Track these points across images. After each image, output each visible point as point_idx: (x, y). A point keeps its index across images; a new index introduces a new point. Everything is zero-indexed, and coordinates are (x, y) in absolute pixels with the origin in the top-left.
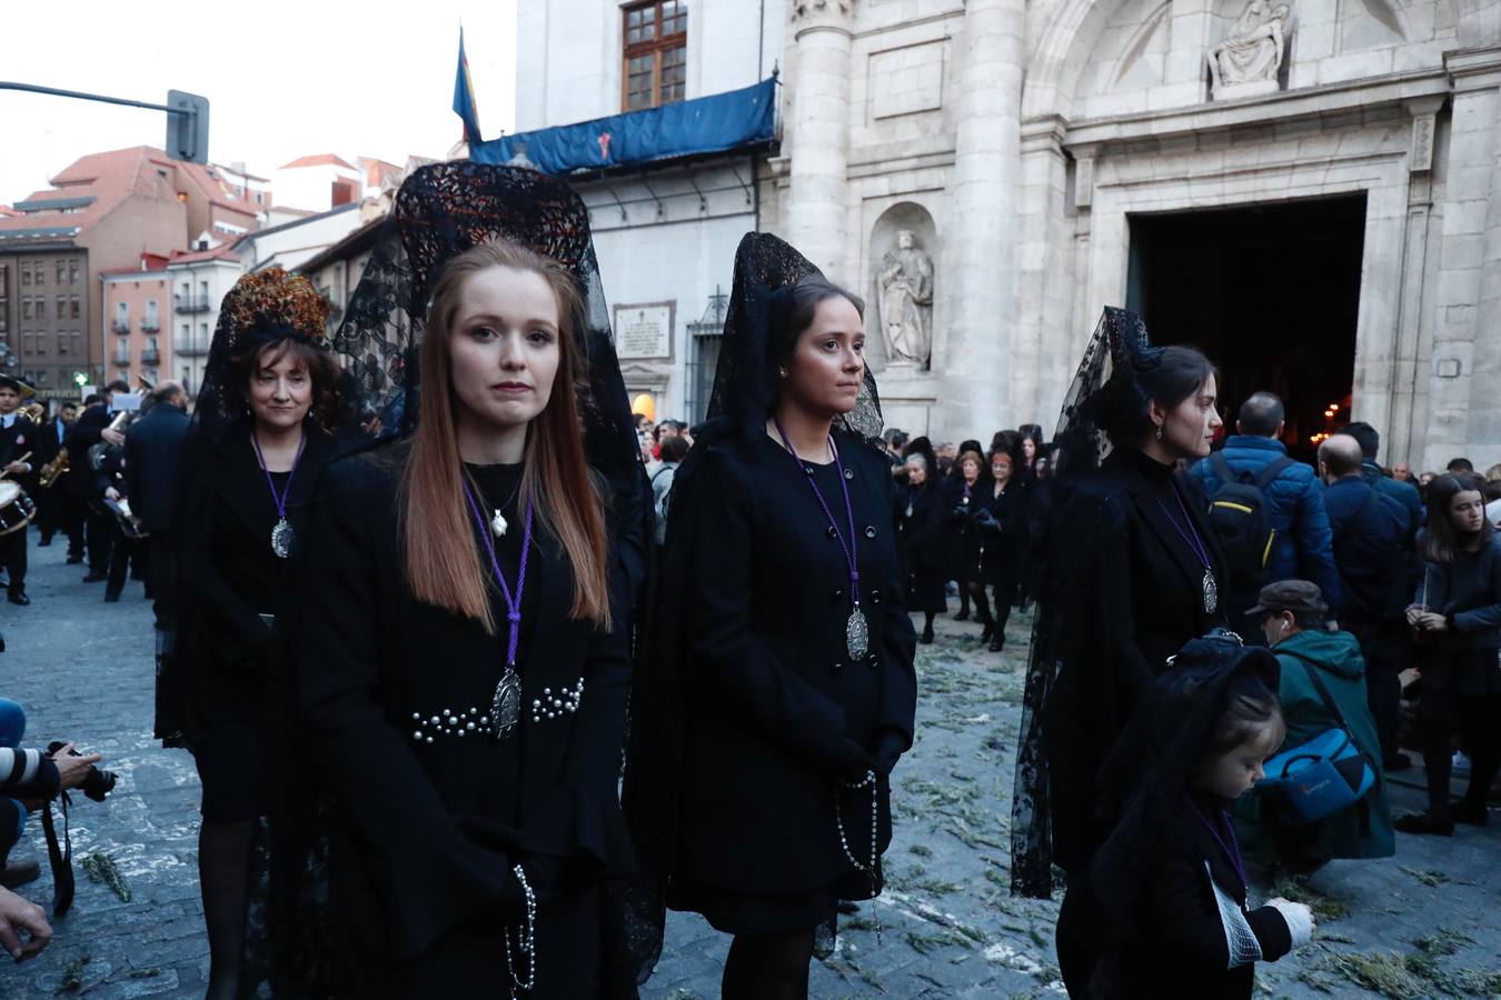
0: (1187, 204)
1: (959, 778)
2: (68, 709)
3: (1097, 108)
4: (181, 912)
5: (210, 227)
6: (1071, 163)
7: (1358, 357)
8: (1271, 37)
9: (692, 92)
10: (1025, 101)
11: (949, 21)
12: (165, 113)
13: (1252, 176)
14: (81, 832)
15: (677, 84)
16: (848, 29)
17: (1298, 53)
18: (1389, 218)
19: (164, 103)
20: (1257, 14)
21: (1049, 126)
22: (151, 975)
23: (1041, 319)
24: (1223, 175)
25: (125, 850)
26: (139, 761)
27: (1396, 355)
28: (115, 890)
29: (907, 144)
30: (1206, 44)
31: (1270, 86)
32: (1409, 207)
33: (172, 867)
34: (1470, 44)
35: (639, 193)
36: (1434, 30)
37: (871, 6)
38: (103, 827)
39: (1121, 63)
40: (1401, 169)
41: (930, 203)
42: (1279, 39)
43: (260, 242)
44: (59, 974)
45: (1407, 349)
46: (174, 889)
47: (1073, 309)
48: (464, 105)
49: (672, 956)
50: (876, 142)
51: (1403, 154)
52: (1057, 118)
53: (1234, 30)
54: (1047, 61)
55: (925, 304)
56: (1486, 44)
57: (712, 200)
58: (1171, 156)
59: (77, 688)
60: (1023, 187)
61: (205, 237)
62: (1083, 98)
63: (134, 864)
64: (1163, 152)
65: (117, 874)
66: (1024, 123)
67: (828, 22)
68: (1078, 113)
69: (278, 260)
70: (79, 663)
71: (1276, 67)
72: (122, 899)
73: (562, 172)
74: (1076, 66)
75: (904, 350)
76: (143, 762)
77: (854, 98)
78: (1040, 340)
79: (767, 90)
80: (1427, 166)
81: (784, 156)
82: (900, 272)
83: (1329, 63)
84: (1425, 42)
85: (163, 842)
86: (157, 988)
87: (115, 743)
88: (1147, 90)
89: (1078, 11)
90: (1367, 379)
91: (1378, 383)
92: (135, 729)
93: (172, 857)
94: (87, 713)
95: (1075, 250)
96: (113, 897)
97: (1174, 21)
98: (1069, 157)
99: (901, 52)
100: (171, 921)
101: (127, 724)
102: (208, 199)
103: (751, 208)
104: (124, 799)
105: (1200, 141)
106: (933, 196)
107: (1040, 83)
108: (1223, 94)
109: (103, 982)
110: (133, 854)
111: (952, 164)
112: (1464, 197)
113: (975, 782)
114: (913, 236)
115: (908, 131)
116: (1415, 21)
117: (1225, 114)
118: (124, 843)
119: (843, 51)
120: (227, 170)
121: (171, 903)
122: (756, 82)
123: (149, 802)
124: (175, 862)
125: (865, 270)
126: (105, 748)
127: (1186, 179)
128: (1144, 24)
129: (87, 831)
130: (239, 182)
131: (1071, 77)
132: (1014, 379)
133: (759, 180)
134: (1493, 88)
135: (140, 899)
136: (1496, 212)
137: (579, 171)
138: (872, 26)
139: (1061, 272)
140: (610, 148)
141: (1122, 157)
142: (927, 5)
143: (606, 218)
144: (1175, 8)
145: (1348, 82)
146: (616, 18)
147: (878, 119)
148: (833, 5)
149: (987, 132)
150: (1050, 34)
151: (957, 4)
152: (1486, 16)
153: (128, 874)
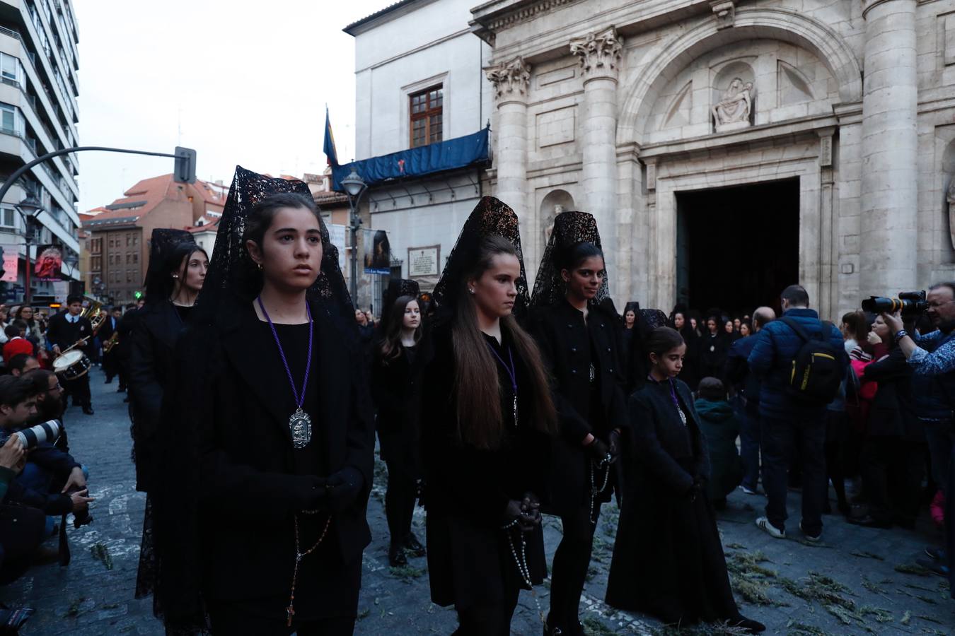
0: (706, 186)
2: (101, 469)
3: (656, 138)
5: (205, 214)
6: (644, 168)
7: (801, 264)
8: (744, 99)
9: (446, 137)
10: (618, 136)
11: (577, 96)
12: (174, 159)
13: (739, 170)
14: (94, 534)
15: (438, 133)
16: (525, 102)
17: (759, 106)
18: (812, 190)
19: (173, 153)
20: (736, 87)
21: (631, 148)
22: (114, 607)
23: (631, 249)
24: (724, 171)
25: (114, 543)
26: (131, 496)
27: (820, 262)
28: (105, 563)
29: (557, 160)
30: (711, 103)
31: (745, 124)
32: (822, 184)
34: (846, 101)
35: (420, 190)
36: (828, 93)
37: (536, 90)
38: (106, 530)
39: (667, 115)
40: (816, 165)
41: (571, 190)
42: (748, 99)
44: (68, 606)
45: (826, 258)
47: (648, 242)
48: (329, 149)
49: (388, 595)
50: (541, 159)
51: (817, 157)
52: (635, 144)
53: (725, 96)
54: (628, 115)
56: (854, 100)
57: (457, 192)
58: (696, 162)
59: (108, 458)
60: (619, 180)
61: (202, 219)
62: (649, 133)
63: (117, 549)
64: (692, 160)
65: (107, 554)
66: (616, 147)
67: (513, 99)
68: (646, 141)
70: (112, 445)
71: (748, 114)
72: (107, 568)
73: (380, 179)
74: (644, 117)
76: (134, 496)
77: (529, 137)
78: (631, 260)
79: (484, 134)
80: (830, 163)
81: (494, 168)
83: (774, 112)
84: (823, 100)
85: (134, 538)
86: (115, 614)
88: (682, 128)
89: (643, 90)
90: (806, 275)
91: (812, 277)
93: (138, 546)
94: (110, 472)
95: (648, 211)
96: (104, 567)
97: (694, 93)
98: (642, 163)
99: (553, 112)
100: (131, 579)
101: (130, 477)
102: (204, 200)
103: (478, 195)
104: (120, 516)
105: (710, 153)
106: (572, 186)
107: (625, 126)
108: (721, 129)
109: (89, 611)
110: (119, 544)
111: (581, 169)
112: (849, 179)
114: (563, 208)
115: (557, 153)
116: (818, 89)
117: (723, 139)
118: (115, 539)
119: (523, 114)
120: (214, 184)
121: (132, 570)
122: (479, 130)
123: (132, 517)
125: (538, 226)
126: (116, 489)
127: (704, 173)
128: (678, 95)
129: (97, 533)
130: (219, 190)
131: (642, 122)
132: (619, 281)
133: (482, 181)
134: (860, 122)
135: (117, 568)
136: (866, 186)
137: (388, 179)
138: (537, 100)
139: (641, 224)
140: (404, 167)
141: (670, 163)
142: (565, 88)
143: (404, 203)
144: (694, 85)
145: (786, 121)
146: (406, 101)
147: (542, 147)
148: (516, 91)
149: (598, 152)
150: (629, 101)
151: (581, 88)
152: (854, 86)
153: (113, 555)
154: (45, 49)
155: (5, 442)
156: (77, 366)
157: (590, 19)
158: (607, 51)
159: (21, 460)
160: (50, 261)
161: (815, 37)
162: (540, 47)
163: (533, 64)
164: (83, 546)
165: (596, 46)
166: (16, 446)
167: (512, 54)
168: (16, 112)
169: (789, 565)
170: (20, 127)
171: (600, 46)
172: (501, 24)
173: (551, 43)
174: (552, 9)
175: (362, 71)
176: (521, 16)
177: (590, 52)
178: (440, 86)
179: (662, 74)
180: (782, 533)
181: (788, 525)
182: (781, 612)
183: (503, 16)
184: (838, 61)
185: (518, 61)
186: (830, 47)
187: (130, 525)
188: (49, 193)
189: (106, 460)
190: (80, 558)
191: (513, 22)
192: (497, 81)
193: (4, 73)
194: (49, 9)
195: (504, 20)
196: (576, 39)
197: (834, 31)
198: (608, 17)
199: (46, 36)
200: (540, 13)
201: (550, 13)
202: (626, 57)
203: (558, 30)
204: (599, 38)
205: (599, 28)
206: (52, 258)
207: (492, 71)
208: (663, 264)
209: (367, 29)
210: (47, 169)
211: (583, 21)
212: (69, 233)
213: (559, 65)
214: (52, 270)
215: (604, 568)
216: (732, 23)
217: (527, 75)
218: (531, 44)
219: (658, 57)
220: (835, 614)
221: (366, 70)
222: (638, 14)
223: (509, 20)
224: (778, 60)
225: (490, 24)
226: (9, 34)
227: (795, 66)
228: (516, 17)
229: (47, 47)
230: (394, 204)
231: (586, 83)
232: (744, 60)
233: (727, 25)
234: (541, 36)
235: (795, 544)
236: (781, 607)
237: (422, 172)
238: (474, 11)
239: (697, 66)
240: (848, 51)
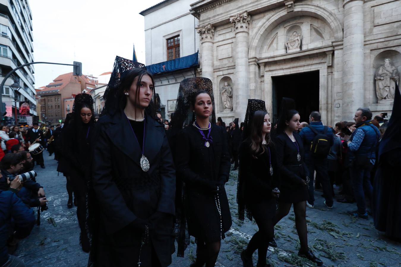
0: (283, 74)
1: (231, 195)
2: (50, 189)
3: (264, 55)
4: (66, 229)
5: (86, 88)
6: (259, 67)
7: (320, 104)
8: (298, 40)
9: (181, 56)
10: (249, 55)
11: (233, 39)
12: (73, 66)
13: (296, 68)
14: (48, 214)
15: (178, 55)
16: (212, 41)
17: (304, 43)
18: (324, 75)
19: (73, 64)
20: (295, 35)
21: (254, 59)
22: (58, 241)
24: (290, 68)
25: (56, 217)
27: (327, 103)
28: (53, 225)
29: (226, 64)
30: (285, 41)
31: (298, 50)
32: (328, 73)
33: (66, 220)
34: (337, 40)
35: (172, 77)
36: (330, 37)
37: (217, 37)
38: (53, 212)
39: (268, 46)
40: (326, 66)
41: (231, 76)
42: (299, 40)
43: (96, 91)
44: (40, 241)
45: (330, 102)
46: (65, 224)
50: (219, 64)
52: (256, 58)
53: (290, 39)
54: (253, 46)
55: (231, 97)
56: (340, 40)
58: (280, 64)
60: (250, 72)
61: (85, 90)
62: (261, 53)
63: (58, 220)
64: (278, 64)
65: (54, 221)
66: (249, 59)
67: (208, 40)
68: (260, 57)
69: (99, 94)
70: (53, 180)
71: (299, 46)
72: (54, 227)
73: (156, 73)
74: (259, 47)
75: (227, 107)
76: (63, 199)
77: (214, 56)
79: (196, 55)
80: (331, 65)
81: (200, 68)
82: (225, 91)
83: (309, 45)
84: (328, 40)
85: (64, 215)
86: (59, 244)
87: (58, 196)
88: (274, 51)
89: (258, 36)
90: (322, 108)
91: (324, 109)
92: (62, 193)
93: (66, 218)
94: (53, 190)
95: (261, 84)
96: (53, 226)
97: (278, 37)
98: (259, 65)
99: (223, 46)
102: (85, 82)
104: (58, 207)
105: (285, 61)
107: (252, 51)
108: (289, 51)
109: (48, 243)
110: (58, 218)
111: (235, 68)
112: (338, 71)
113: (234, 196)
114: (228, 83)
115: (225, 62)
116: (326, 35)
117: (290, 55)
118: (57, 215)
119: (212, 46)
120: (89, 76)
122: (194, 53)
123: (63, 207)
124: (66, 219)
126: (56, 197)
127: (283, 69)
128: (272, 38)
129: (50, 213)
130: (91, 78)
131: (258, 49)
133: (196, 73)
134: (342, 49)
135: (58, 227)
136: (344, 73)
137: (159, 73)
138: (217, 41)
139: (258, 89)
140: (165, 68)
141: (270, 65)
142: (228, 36)
143: (165, 82)
144: (279, 34)
145: (314, 48)
146: (165, 41)
147: (219, 60)
148: (209, 37)
149: (241, 61)
150: (253, 41)
151: (234, 36)
152: (340, 35)
153: (56, 222)
154: (19, 22)
155: (14, 179)
156: (38, 149)
157: (237, 8)
158: (244, 21)
159: (20, 186)
160: (25, 108)
161: (325, 15)
162: (218, 19)
163: (215, 27)
164: (44, 219)
165: (240, 19)
166: (18, 180)
167: (207, 22)
168: (8, 48)
169: (315, 218)
170: (10, 55)
171: (242, 19)
172: (202, 10)
173: (222, 18)
174: (222, 4)
175: (147, 30)
176: (210, 7)
177: (238, 21)
178: (178, 36)
179: (266, 30)
180: (313, 206)
181: (315, 203)
182: (312, 235)
183: (203, 7)
184: (334, 24)
185: (209, 25)
186: (331, 19)
187: (62, 210)
188: (23, 81)
189: (51, 185)
190: (43, 223)
191: (207, 10)
192: (201, 33)
193: (3, 33)
194: (20, 6)
195: (203, 9)
196: (232, 16)
197: (332, 13)
198: (244, 8)
199: (19, 17)
200: (218, 6)
201: (221, 6)
202: (252, 24)
203: (225, 13)
204: (241, 16)
205: (241, 12)
206: (26, 107)
207: (199, 29)
208: (267, 105)
209: (149, 13)
210: (22, 71)
211: (235, 9)
212: (32, 97)
213: (226, 27)
214: (26, 112)
215: (246, 221)
216: (293, 10)
217: (213, 31)
218: (214, 18)
219: (264, 23)
220: (332, 235)
221: (149, 29)
222: (257, 6)
223: (205, 9)
224: (311, 24)
225: (198, 11)
226: (4, 16)
227: (317, 26)
228: (208, 8)
229: (20, 22)
230: (162, 83)
231: (236, 34)
232: (298, 24)
233: (291, 10)
234: (218, 15)
235: (318, 210)
236: (312, 233)
237: (172, 70)
238: (192, 5)
239: (279, 27)
240: (337, 21)
